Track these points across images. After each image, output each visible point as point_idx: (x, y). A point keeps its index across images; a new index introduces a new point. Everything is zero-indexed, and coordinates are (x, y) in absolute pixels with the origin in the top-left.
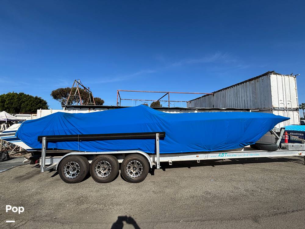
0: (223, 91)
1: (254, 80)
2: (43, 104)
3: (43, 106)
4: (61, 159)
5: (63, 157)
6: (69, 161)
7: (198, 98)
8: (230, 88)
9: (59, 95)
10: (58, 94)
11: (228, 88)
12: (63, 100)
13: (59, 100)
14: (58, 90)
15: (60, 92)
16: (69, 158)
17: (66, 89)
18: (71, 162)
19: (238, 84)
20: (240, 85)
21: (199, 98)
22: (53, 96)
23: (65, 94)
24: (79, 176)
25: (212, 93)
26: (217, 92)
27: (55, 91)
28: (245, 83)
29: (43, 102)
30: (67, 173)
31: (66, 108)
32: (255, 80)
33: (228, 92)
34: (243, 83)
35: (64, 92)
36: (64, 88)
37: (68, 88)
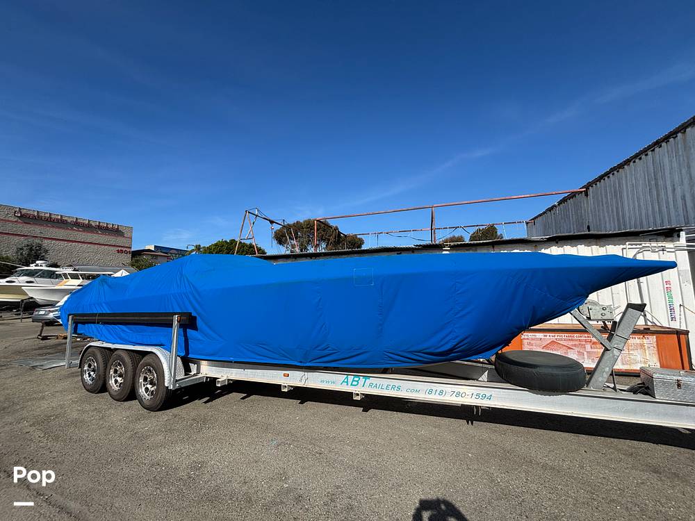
0: (611, 175)
6: (88, 355)
7: (550, 209)
8: (632, 163)
11: (627, 162)
16: (89, 350)
18: (90, 358)
24: (95, 382)
25: (583, 187)
26: (595, 181)
33: (626, 177)
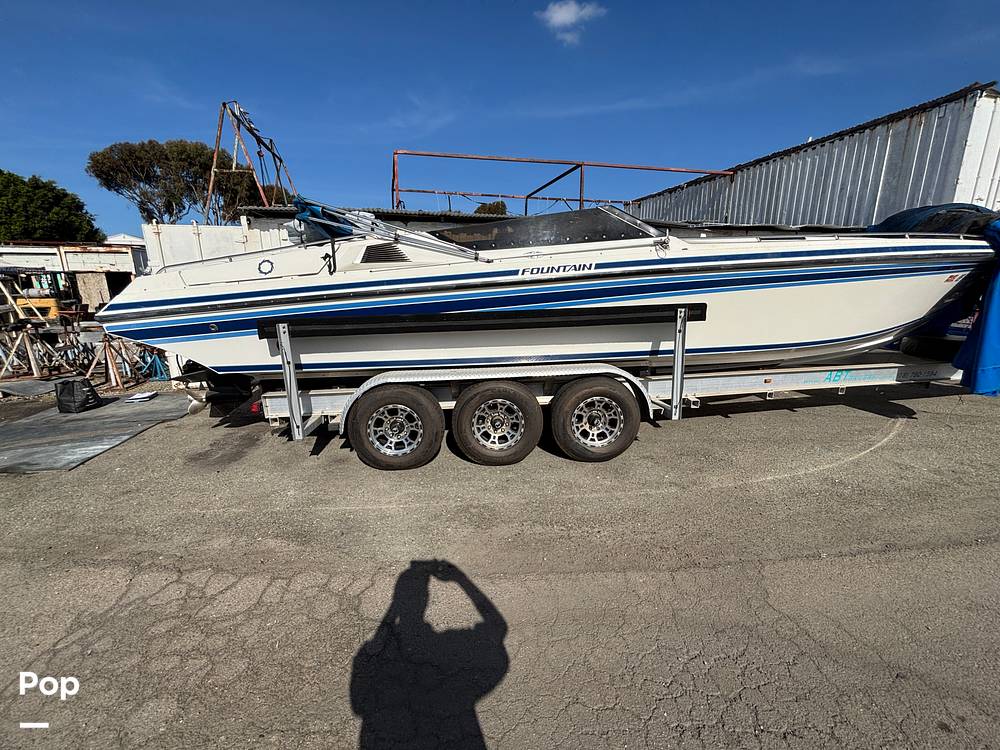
0: (771, 161)
1: (908, 119)
2: (70, 209)
3: (70, 215)
4: (354, 397)
5: (358, 392)
6: (383, 402)
7: (670, 191)
9: (122, 172)
10: (117, 170)
12: (144, 194)
13: (128, 193)
14: (111, 149)
15: (125, 161)
16: (380, 393)
17: (143, 145)
18: (391, 406)
19: (840, 135)
20: (847, 138)
21: (675, 189)
22: (98, 176)
23: (142, 167)
24: (422, 448)
25: (729, 170)
26: (747, 166)
27: (103, 154)
28: (867, 131)
29: (67, 200)
30: (378, 439)
31: (251, 218)
32: (912, 117)
34: (861, 129)
35: (141, 159)
36: (135, 141)
37: (150, 142)
